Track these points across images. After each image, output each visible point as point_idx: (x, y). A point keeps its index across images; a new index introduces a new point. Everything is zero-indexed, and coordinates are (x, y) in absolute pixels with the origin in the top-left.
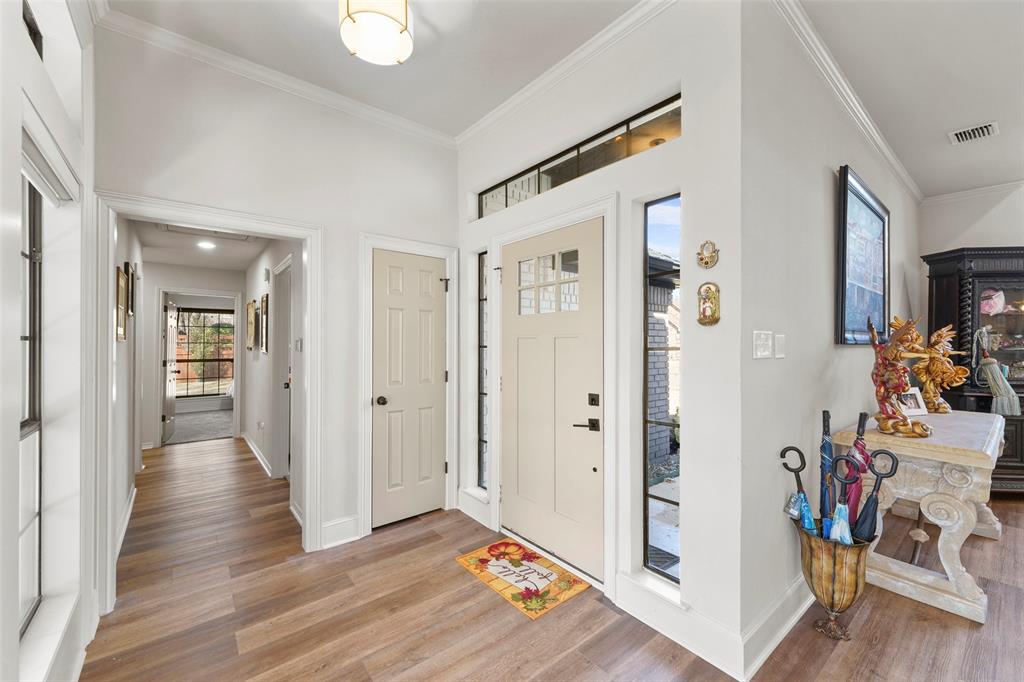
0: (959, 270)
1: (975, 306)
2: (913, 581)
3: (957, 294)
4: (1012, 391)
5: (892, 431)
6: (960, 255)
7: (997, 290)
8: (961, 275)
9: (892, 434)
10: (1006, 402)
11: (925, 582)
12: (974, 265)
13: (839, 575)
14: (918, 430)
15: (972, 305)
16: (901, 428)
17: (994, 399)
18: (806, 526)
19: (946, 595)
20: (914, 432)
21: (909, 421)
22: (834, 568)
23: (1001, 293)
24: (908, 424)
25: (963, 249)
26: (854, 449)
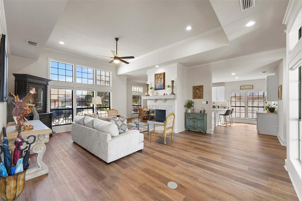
0: (25, 80)
1: (29, 91)
2: (30, 174)
3: (24, 87)
4: (38, 114)
5: (23, 130)
6: (25, 76)
7: (34, 87)
8: (25, 82)
9: (23, 131)
10: (37, 117)
11: (33, 172)
12: (29, 80)
13: (18, 185)
14: (31, 128)
15: (28, 91)
16: (26, 128)
17: (34, 116)
18: (4, 175)
19: (39, 172)
20: (30, 128)
21: (28, 125)
22: (17, 183)
23: (34, 88)
24: (28, 127)
25: (26, 74)
26: (17, 138)
